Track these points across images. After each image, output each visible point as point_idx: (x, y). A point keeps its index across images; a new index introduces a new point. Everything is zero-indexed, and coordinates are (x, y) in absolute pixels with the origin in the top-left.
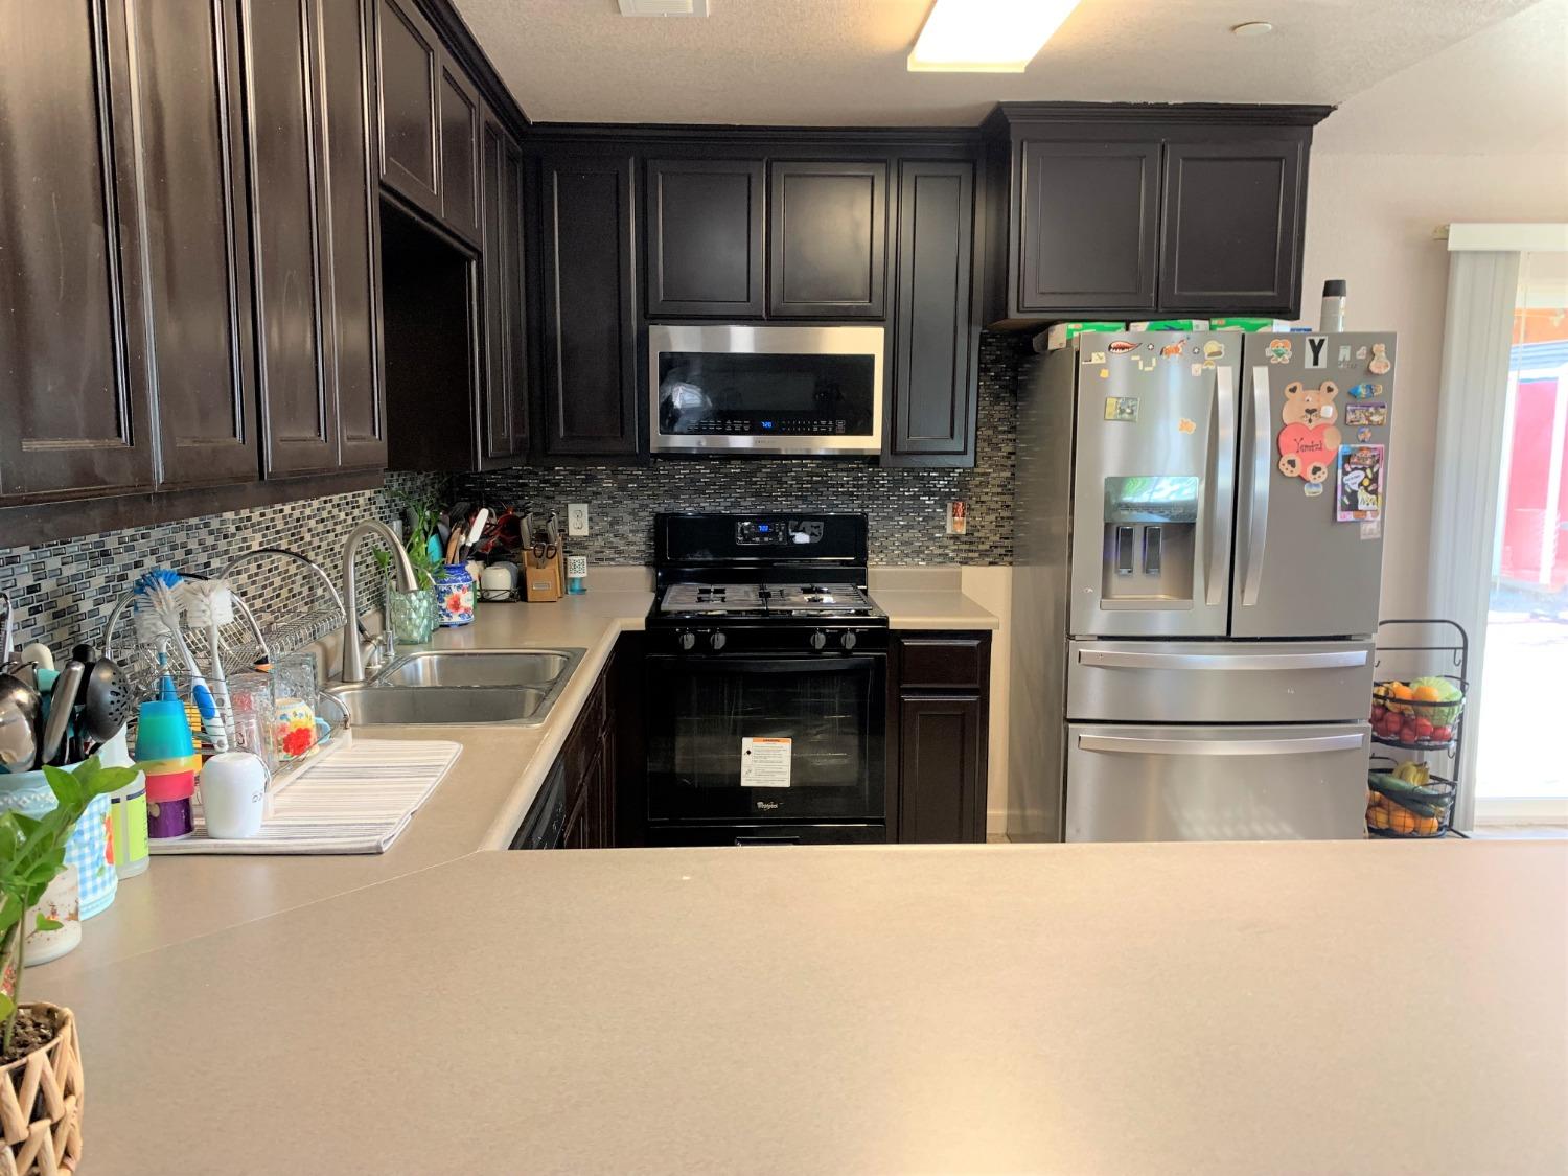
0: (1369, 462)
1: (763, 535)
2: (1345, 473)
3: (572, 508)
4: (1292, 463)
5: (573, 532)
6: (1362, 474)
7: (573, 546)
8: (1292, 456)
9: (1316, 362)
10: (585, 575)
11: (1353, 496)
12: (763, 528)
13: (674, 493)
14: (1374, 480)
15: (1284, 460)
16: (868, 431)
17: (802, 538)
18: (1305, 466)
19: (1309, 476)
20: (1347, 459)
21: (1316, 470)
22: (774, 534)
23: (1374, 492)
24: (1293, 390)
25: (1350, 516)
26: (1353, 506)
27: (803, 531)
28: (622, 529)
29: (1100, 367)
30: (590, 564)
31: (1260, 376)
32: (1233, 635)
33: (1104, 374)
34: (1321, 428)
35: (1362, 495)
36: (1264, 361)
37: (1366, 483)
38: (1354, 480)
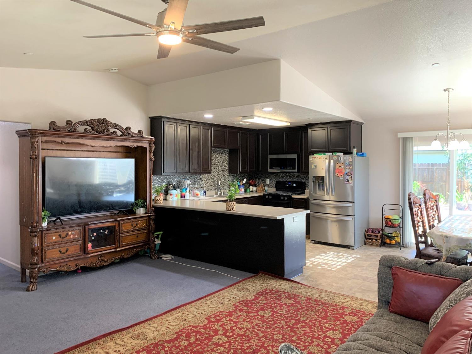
0: (350, 174)
1: (289, 184)
2: (346, 176)
3: (267, 180)
4: (337, 174)
5: (267, 183)
6: (349, 176)
7: (267, 185)
8: (338, 173)
9: (340, 159)
10: (267, 189)
11: (348, 180)
12: (290, 183)
13: (280, 178)
14: (351, 177)
15: (336, 174)
16: (295, 169)
17: (295, 185)
18: (340, 174)
19: (340, 176)
20: (346, 174)
21: (341, 175)
22: (291, 184)
23: (351, 179)
24: (337, 164)
25: (347, 183)
26: (348, 181)
27: (295, 184)
28: (273, 183)
29: (311, 160)
30: (268, 188)
31: (332, 161)
32: (331, 200)
33: (312, 161)
34: (342, 169)
35: (349, 179)
36: (333, 159)
37: (350, 178)
38: (348, 177)
